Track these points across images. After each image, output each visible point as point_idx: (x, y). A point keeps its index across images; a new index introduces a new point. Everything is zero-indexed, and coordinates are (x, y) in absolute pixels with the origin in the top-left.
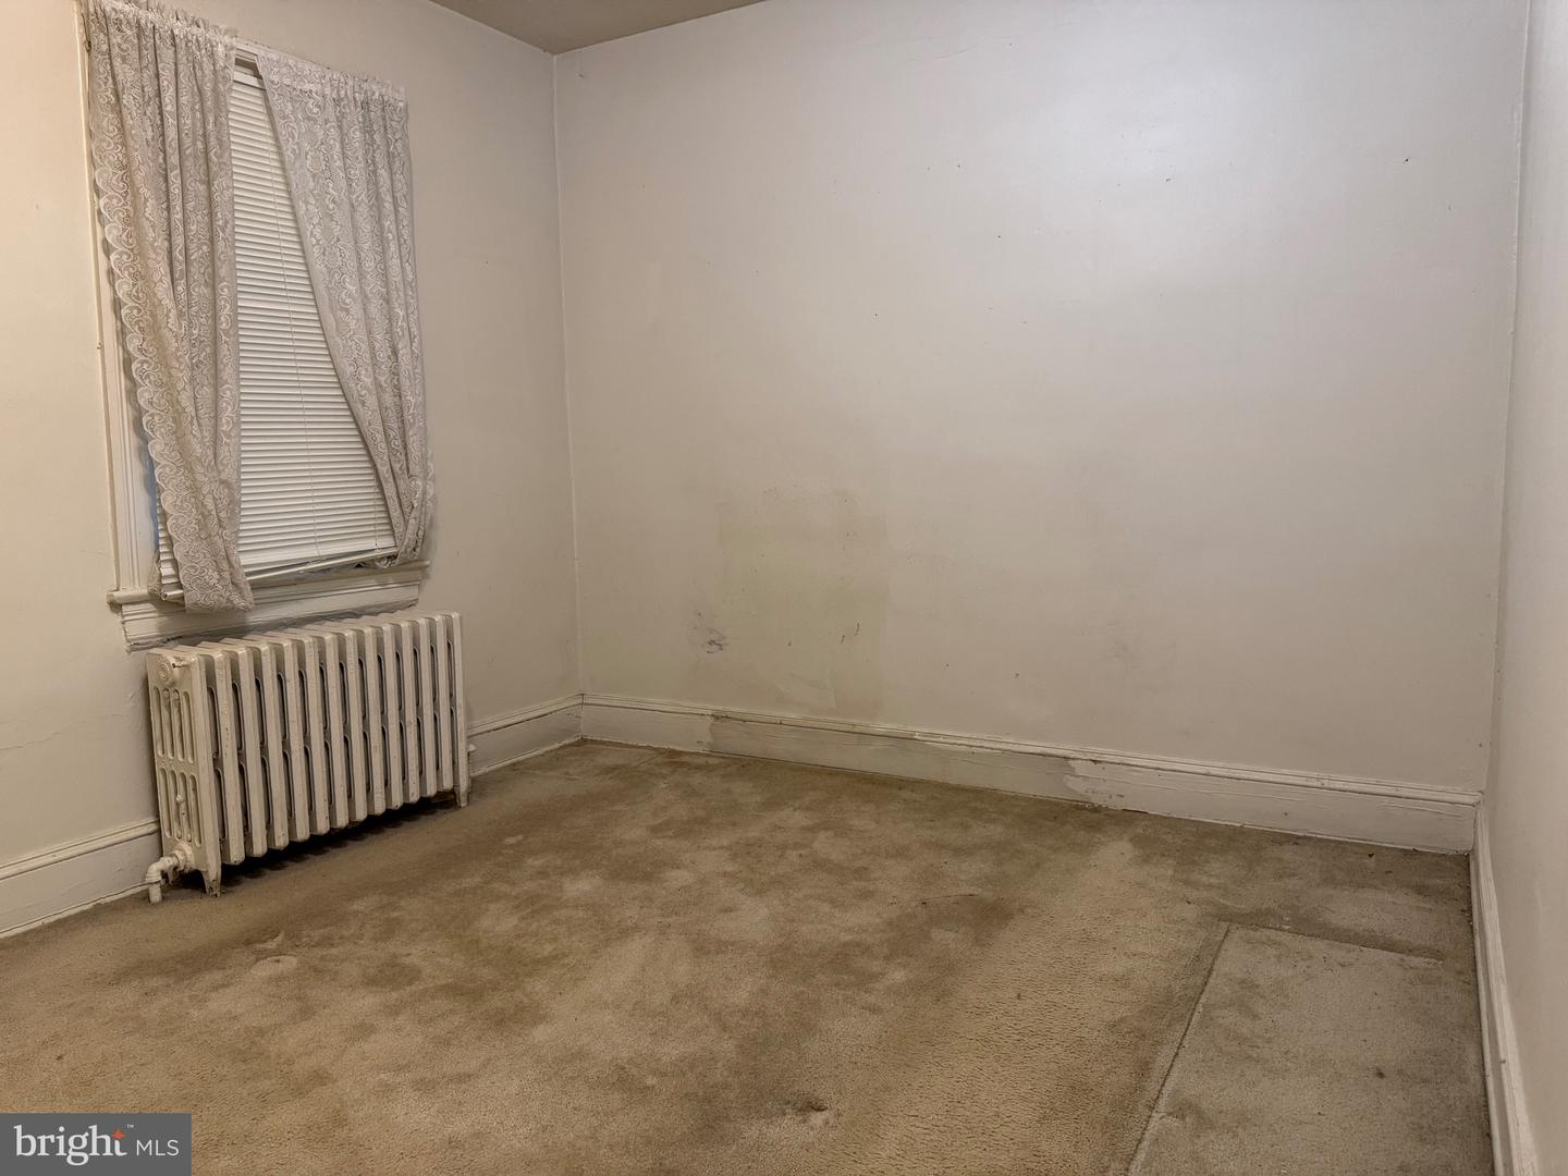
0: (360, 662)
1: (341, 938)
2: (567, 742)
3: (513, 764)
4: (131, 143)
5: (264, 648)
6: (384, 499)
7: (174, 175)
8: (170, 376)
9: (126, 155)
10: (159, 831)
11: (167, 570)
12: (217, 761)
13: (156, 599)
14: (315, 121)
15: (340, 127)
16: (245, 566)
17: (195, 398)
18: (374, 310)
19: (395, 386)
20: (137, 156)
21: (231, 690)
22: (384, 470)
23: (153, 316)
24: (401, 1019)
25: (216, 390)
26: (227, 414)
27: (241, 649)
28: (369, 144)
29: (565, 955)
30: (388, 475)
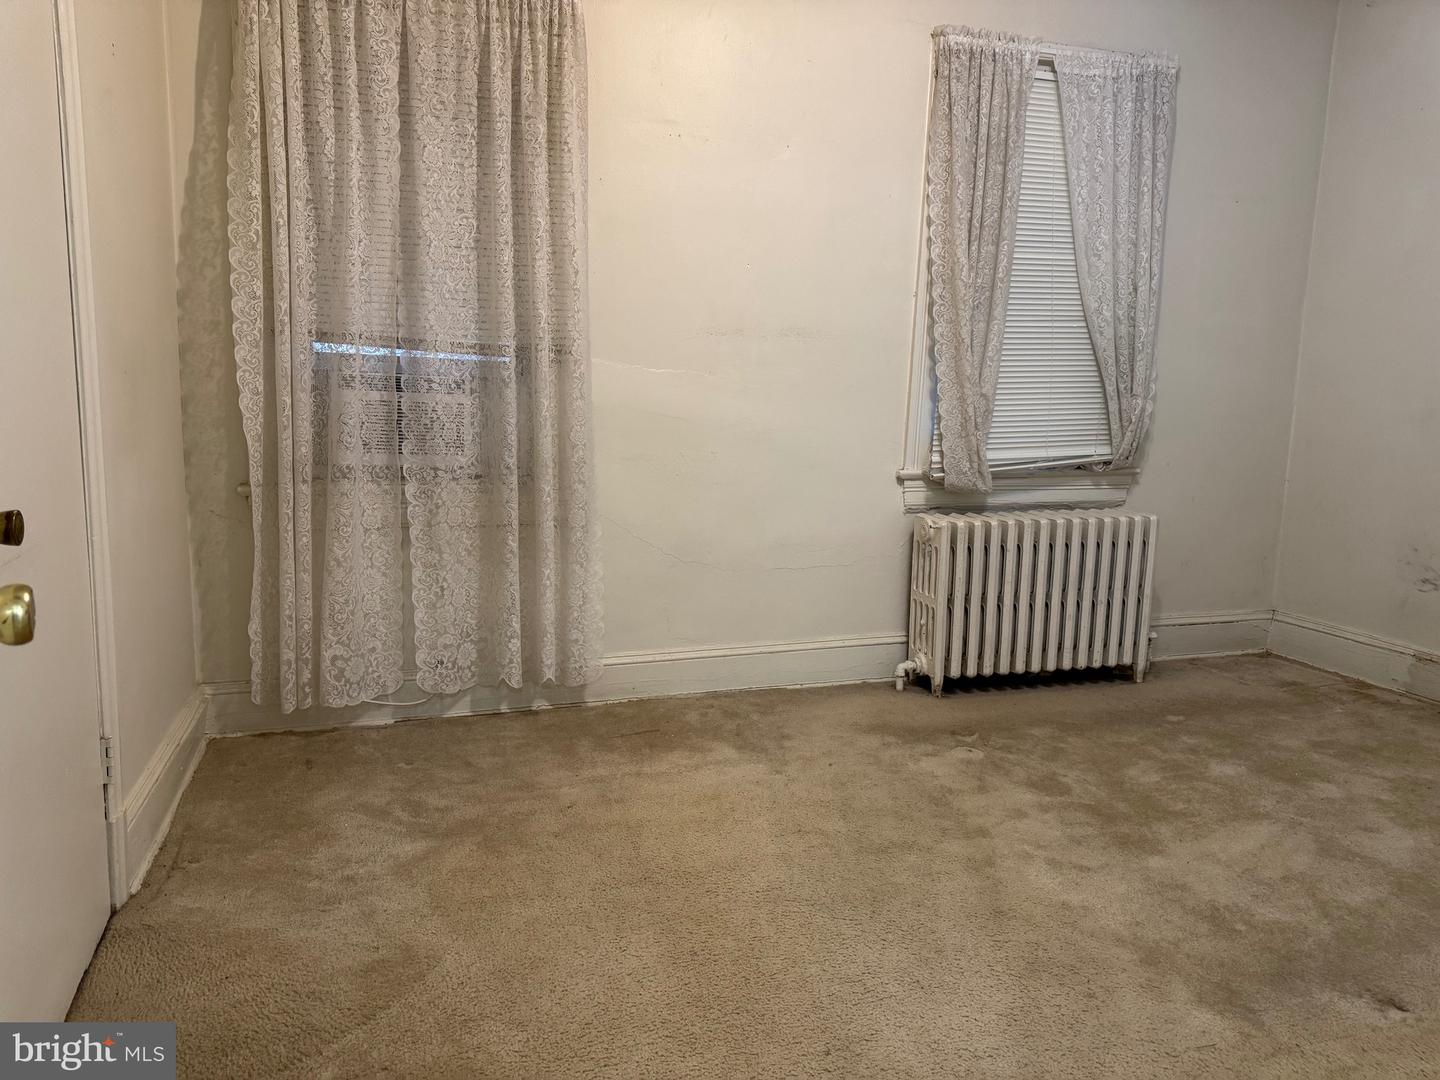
0: (1067, 545)
1: (1019, 749)
2: (1250, 651)
3: (1194, 659)
4: (955, 142)
5: (994, 523)
6: (1108, 413)
7: (981, 163)
8: (958, 315)
9: (951, 152)
10: (907, 643)
11: (936, 458)
12: (950, 600)
13: (925, 478)
14: (1095, 100)
15: (1115, 101)
16: (990, 460)
17: (972, 331)
18: (1122, 255)
19: (1132, 318)
20: (957, 151)
21: (966, 551)
22: (1111, 389)
23: (952, 270)
24: (1047, 816)
25: (988, 325)
26: (993, 343)
27: (978, 522)
28: (1138, 111)
29: (1193, 815)
30: (1114, 395)
